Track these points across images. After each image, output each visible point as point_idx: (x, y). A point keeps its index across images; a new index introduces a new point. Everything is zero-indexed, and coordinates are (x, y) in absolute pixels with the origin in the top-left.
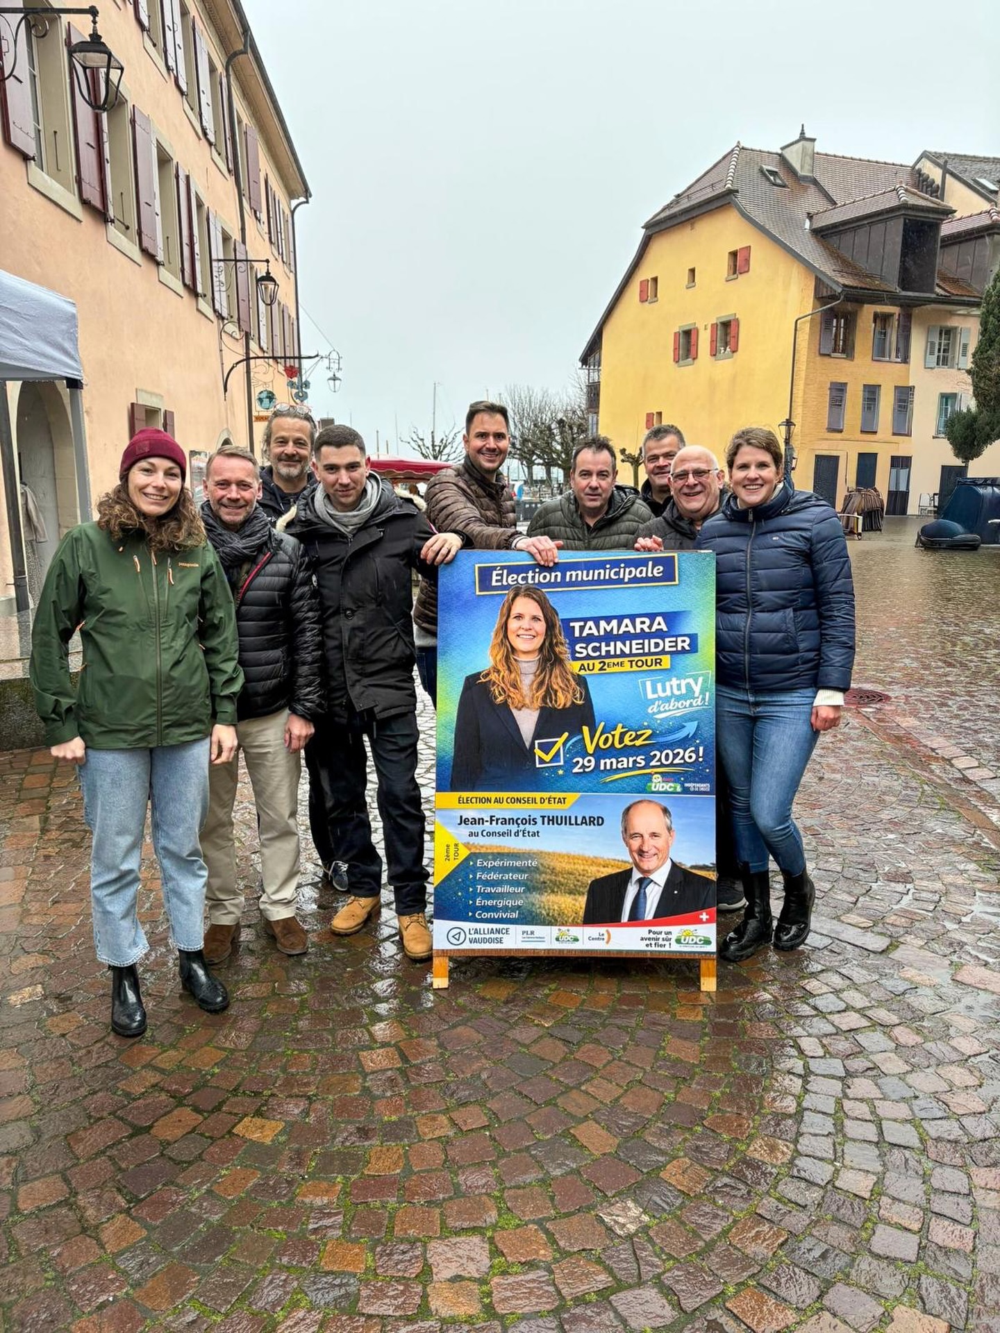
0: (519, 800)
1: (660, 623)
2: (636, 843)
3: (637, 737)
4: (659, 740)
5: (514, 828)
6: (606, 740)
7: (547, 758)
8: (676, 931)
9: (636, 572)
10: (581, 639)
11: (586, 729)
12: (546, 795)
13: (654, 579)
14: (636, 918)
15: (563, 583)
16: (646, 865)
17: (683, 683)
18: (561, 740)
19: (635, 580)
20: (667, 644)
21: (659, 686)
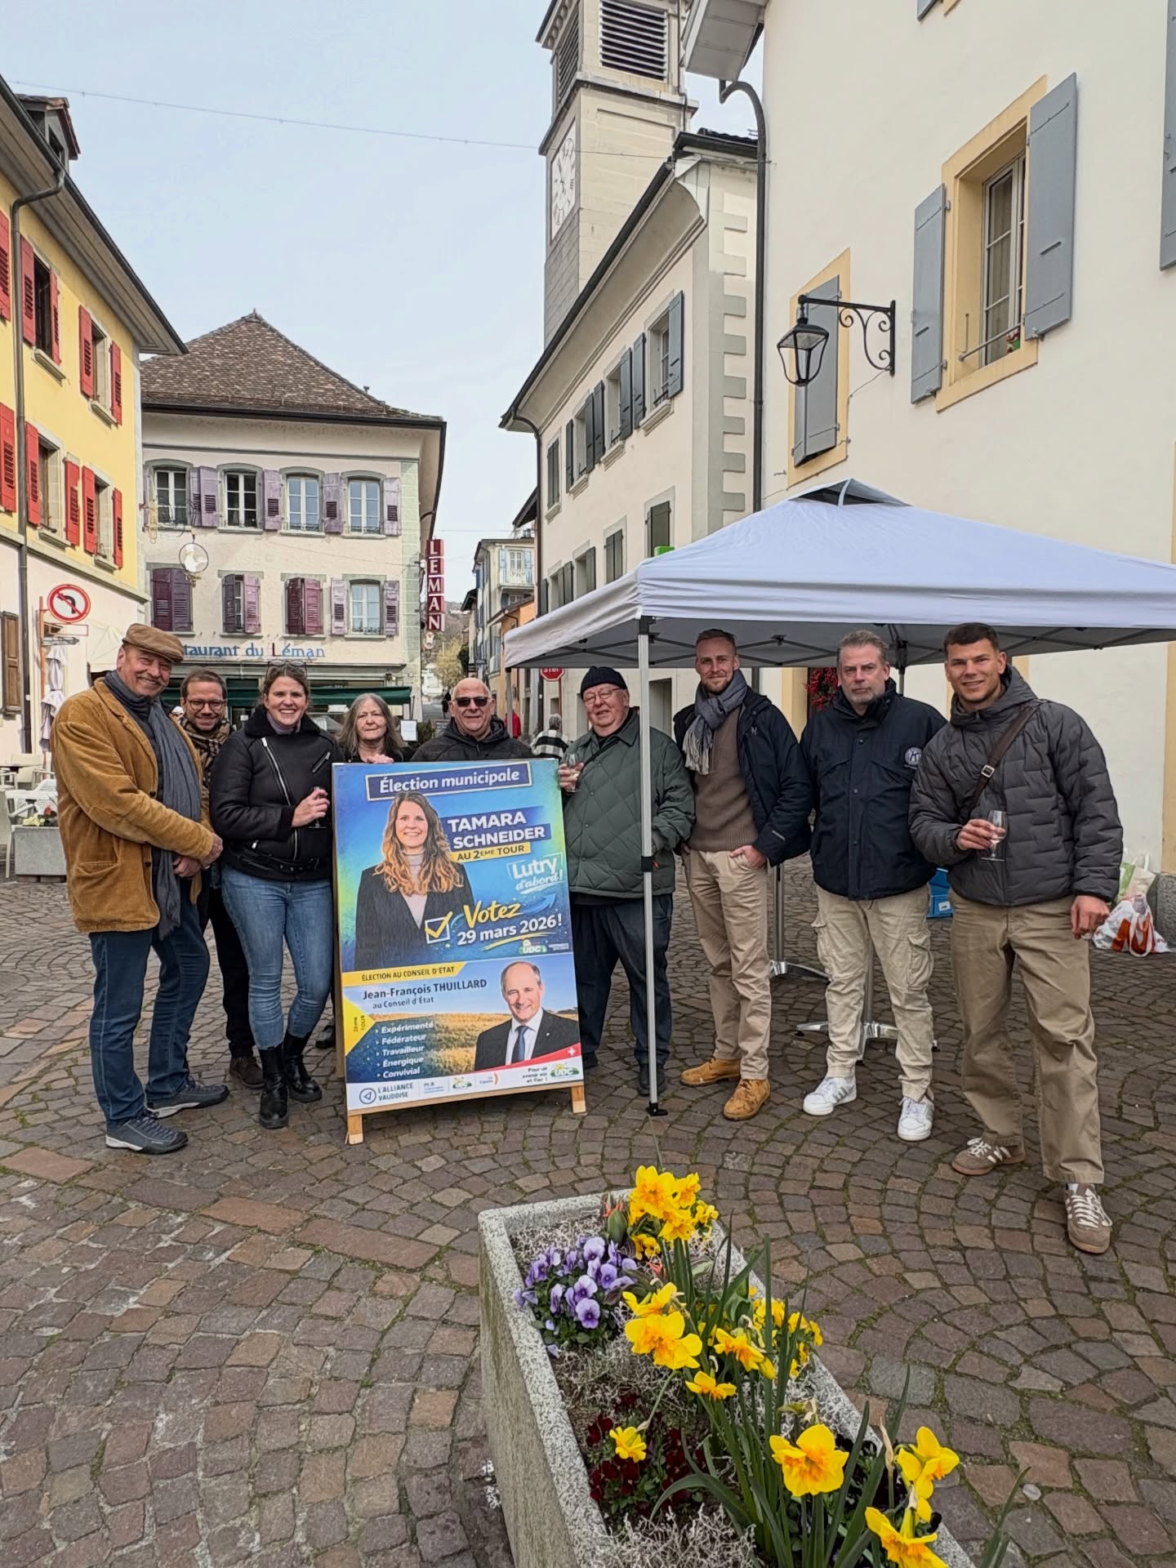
0: (414, 973)
1: (520, 818)
2: (513, 998)
3: (509, 911)
4: (528, 912)
5: (412, 997)
6: (484, 916)
7: (436, 935)
8: (550, 1066)
9: (498, 778)
10: (457, 834)
11: (466, 908)
12: (437, 966)
13: (512, 782)
14: (517, 1059)
15: (439, 789)
16: (522, 1016)
17: (542, 864)
18: (446, 919)
19: (497, 783)
20: (527, 834)
21: (523, 867)
